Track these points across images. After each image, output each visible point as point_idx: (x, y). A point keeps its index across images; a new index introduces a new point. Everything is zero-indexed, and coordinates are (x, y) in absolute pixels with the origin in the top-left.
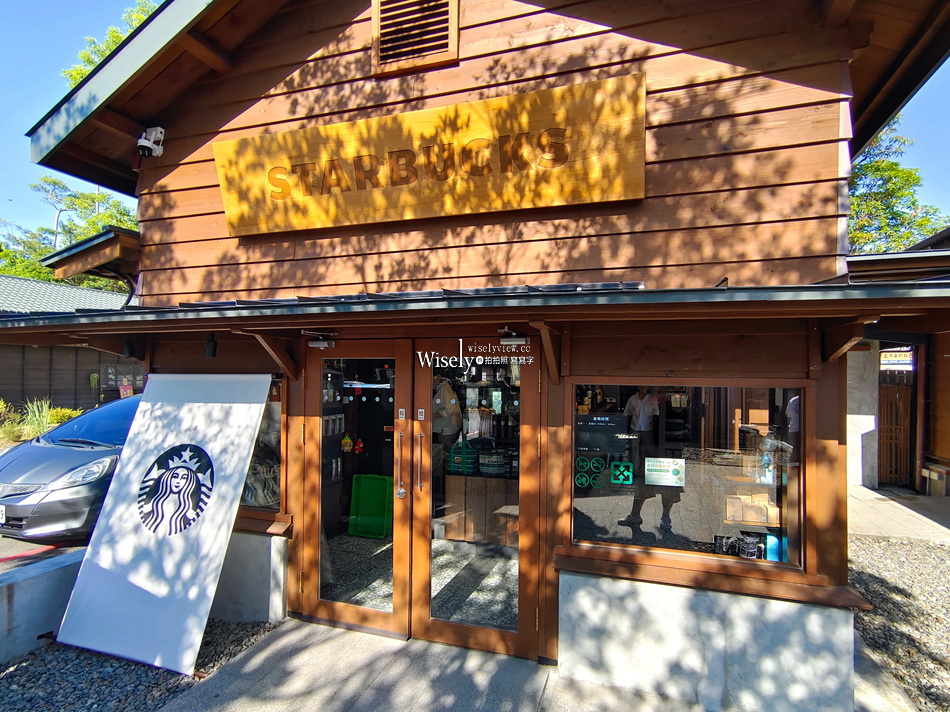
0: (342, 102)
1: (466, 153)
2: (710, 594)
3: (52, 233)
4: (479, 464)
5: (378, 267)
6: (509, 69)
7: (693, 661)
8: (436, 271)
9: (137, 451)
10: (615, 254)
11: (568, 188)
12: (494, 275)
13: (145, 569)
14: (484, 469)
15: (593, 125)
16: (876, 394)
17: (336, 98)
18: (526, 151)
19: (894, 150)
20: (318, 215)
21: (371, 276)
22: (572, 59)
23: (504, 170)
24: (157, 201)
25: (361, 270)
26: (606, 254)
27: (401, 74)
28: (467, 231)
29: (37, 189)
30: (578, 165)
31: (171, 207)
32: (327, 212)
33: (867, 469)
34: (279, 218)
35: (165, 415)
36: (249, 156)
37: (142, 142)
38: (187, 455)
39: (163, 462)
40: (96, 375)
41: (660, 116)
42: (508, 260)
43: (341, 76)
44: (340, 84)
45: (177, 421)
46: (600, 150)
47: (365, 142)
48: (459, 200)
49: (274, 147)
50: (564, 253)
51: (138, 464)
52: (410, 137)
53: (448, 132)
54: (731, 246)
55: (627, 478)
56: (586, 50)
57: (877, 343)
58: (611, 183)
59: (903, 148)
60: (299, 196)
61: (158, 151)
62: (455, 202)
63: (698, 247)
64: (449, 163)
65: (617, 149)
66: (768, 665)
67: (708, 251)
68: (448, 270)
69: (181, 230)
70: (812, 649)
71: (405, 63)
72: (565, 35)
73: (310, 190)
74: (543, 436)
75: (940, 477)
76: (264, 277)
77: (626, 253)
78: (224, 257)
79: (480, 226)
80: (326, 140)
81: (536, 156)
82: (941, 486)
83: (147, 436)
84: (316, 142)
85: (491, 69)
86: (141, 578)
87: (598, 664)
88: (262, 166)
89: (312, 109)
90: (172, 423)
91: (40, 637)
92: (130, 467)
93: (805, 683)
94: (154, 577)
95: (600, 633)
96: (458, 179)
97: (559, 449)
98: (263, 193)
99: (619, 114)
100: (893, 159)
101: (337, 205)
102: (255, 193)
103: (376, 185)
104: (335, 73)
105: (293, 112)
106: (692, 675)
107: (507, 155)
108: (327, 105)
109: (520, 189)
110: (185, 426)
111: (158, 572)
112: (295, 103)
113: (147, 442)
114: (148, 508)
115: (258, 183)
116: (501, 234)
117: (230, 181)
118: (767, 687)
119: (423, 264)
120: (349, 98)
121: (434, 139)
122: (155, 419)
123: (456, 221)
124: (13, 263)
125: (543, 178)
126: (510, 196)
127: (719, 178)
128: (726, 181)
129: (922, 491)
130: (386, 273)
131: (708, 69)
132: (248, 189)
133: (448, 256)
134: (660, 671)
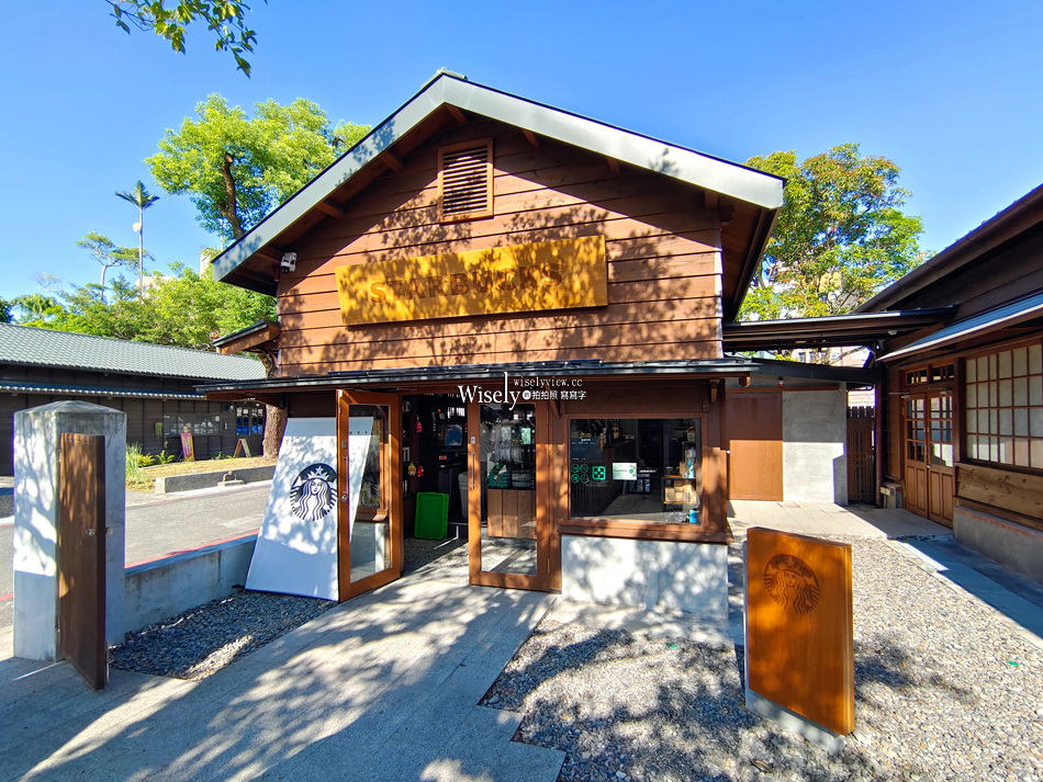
0: (418, 238)
1: (500, 275)
2: (655, 542)
3: (100, 288)
4: (512, 481)
5: (443, 345)
6: (525, 220)
7: (639, 578)
8: (481, 347)
9: (286, 464)
10: (590, 335)
11: (560, 295)
12: (518, 351)
13: (300, 536)
14: (516, 484)
15: (575, 258)
16: (844, 426)
17: (413, 234)
18: (536, 274)
19: (895, 200)
20: (403, 310)
21: (438, 351)
22: (563, 216)
23: (523, 287)
24: (291, 299)
25: (431, 345)
26: (585, 334)
27: (456, 222)
28: (500, 322)
29: (84, 246)
30: (566, 281)
31: (301, 303)
32: (408, 307)
33: (839, 489)
34: (376, 311)
35: (301, 443)
36: (358, 272)
37: (284, 264)
38: (319, 470)
39: (304, 474)
40: (161, 424)
41: (616, 253)
42: (526, 340)
43: (417, 221)
44: (416, 227)
45: (311, 445)
46: (579, 273)
47: (433, 265)
48: (494, 302)
49: (375, 267)
50: (560, 336)
51: (287, 474)
52: (462, 262)
53: (488, 262)
54: (658, 330)
55: (602, 476)
56: (572, 210)
57: (844, 383)
58: (586, 292)
59: (904, 199)
60: (390, 297)
61: (293, 268)
62: (492, 304)
63: (640, 331)
64: (488, 280)
65: (589, 272)
66: (681, 575)
67: (645, 334)
68: (488, 346)
69: (307, 321)
70: (704, 563)
71: (460, 215)
72: (559, 204)
73: (398, 294)
74: (550, 447)
75: (892, 493)
76: (365, 349)
77: (597, 334)
78: (338, 336)
79: (509, 319)
80: (410, 263)
81: (542, 277)
82: (893, 500)
83: (291, 457)
84: (403, 264)
85: (514, 219)
86: (298, 543)
87: (584, 584)
88: (366, 279)
89: (397, 241)
90: (308, 447)
91: (233, 587)
92: (283, 476)
93: (701, 585)
94: (306, 541)
95: (586, 564)
96: (494, 290)
97: (559, 453)
98: (366, 294)
99: (589, 254)
100: (895, 208)
101: (416, 304)
102: (361, 294)
103: (441, 292)
104: (413, 218)
105: (385, 242)
106: (639, 586)
107: (524, 277)
108: (408, 238)
109: (532, 297)
110: (316, 448)
111: (308, 538)
112: (386, 237)
113: (292, 460)
114: (297, 505)
115: (363, 288)
116: (521, 324)
117: (344, 287)
118: (680, 588)
119: (472, 342)
120: (422, 234)
121: (478, 266)
122: (295, 444)
123: (493, 317)
124: (64, 319)
125: (546, 289)
126: (527, 300)
127: (650, 290)
128: (654, 291)
129: (881, 506)
130: (448, 348)
131: (641, 228)
132: (356, 292)
133: (488, 338)
134: (621, 586)
